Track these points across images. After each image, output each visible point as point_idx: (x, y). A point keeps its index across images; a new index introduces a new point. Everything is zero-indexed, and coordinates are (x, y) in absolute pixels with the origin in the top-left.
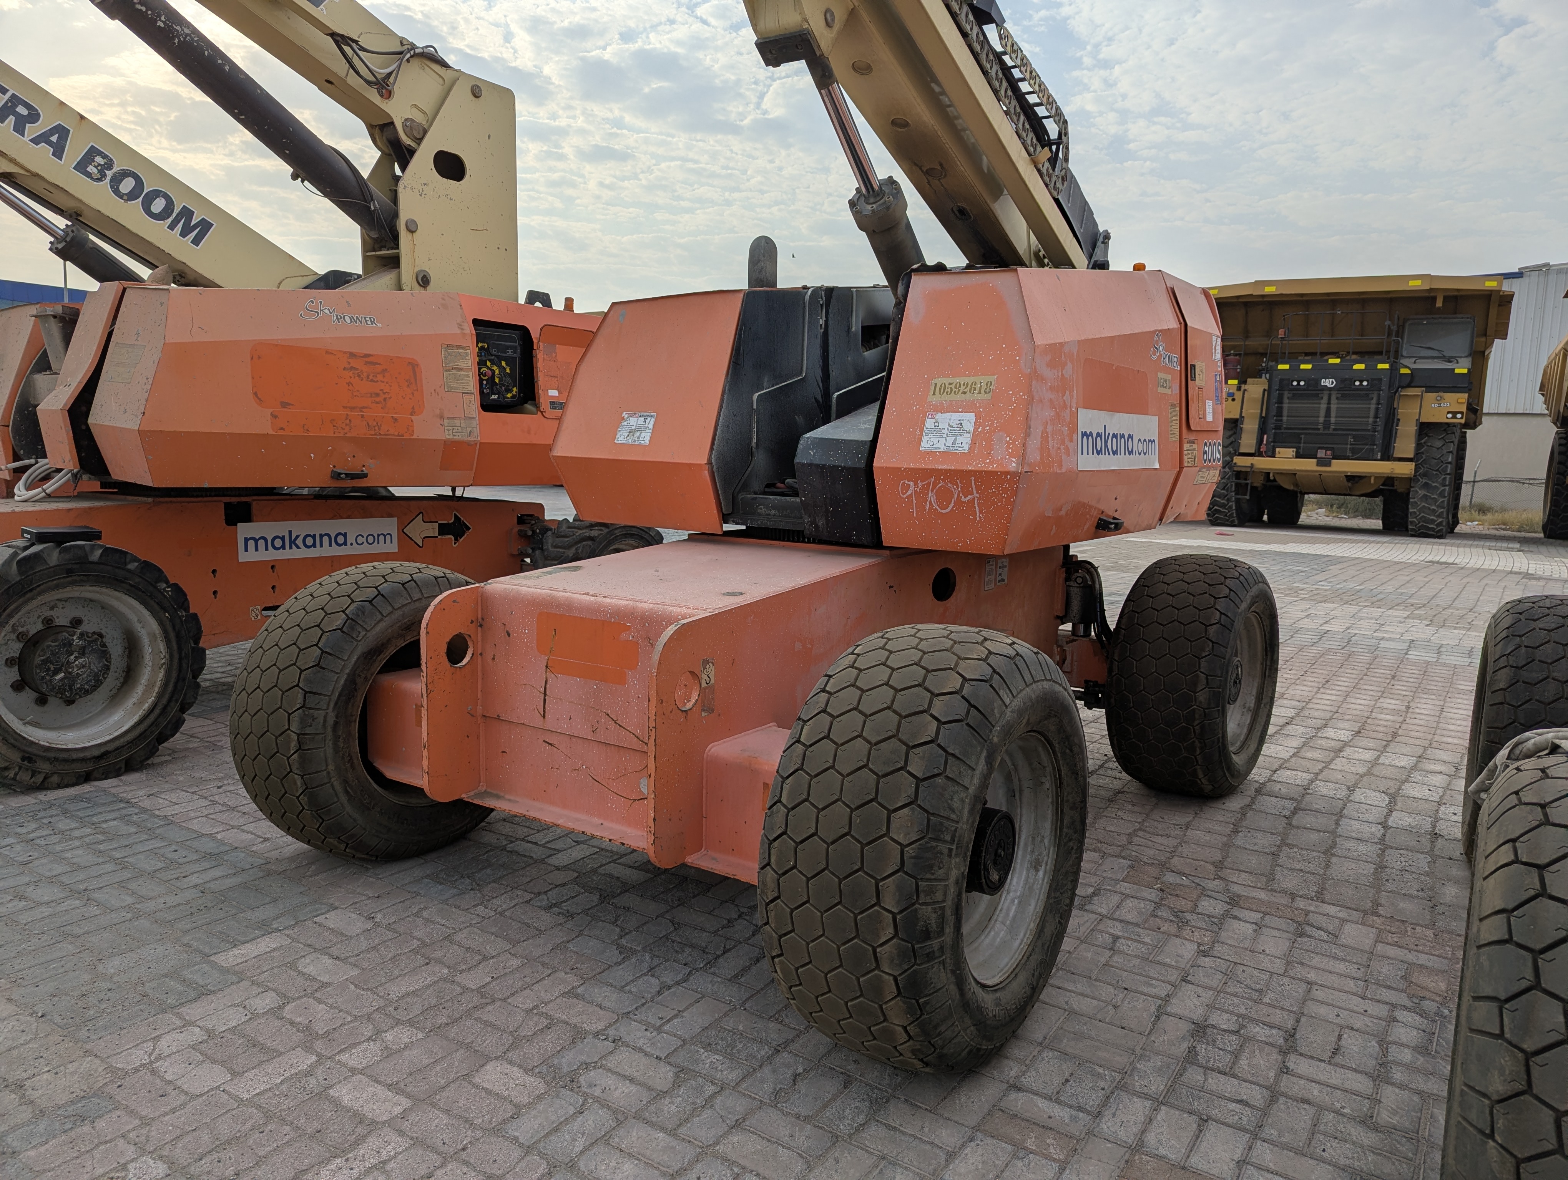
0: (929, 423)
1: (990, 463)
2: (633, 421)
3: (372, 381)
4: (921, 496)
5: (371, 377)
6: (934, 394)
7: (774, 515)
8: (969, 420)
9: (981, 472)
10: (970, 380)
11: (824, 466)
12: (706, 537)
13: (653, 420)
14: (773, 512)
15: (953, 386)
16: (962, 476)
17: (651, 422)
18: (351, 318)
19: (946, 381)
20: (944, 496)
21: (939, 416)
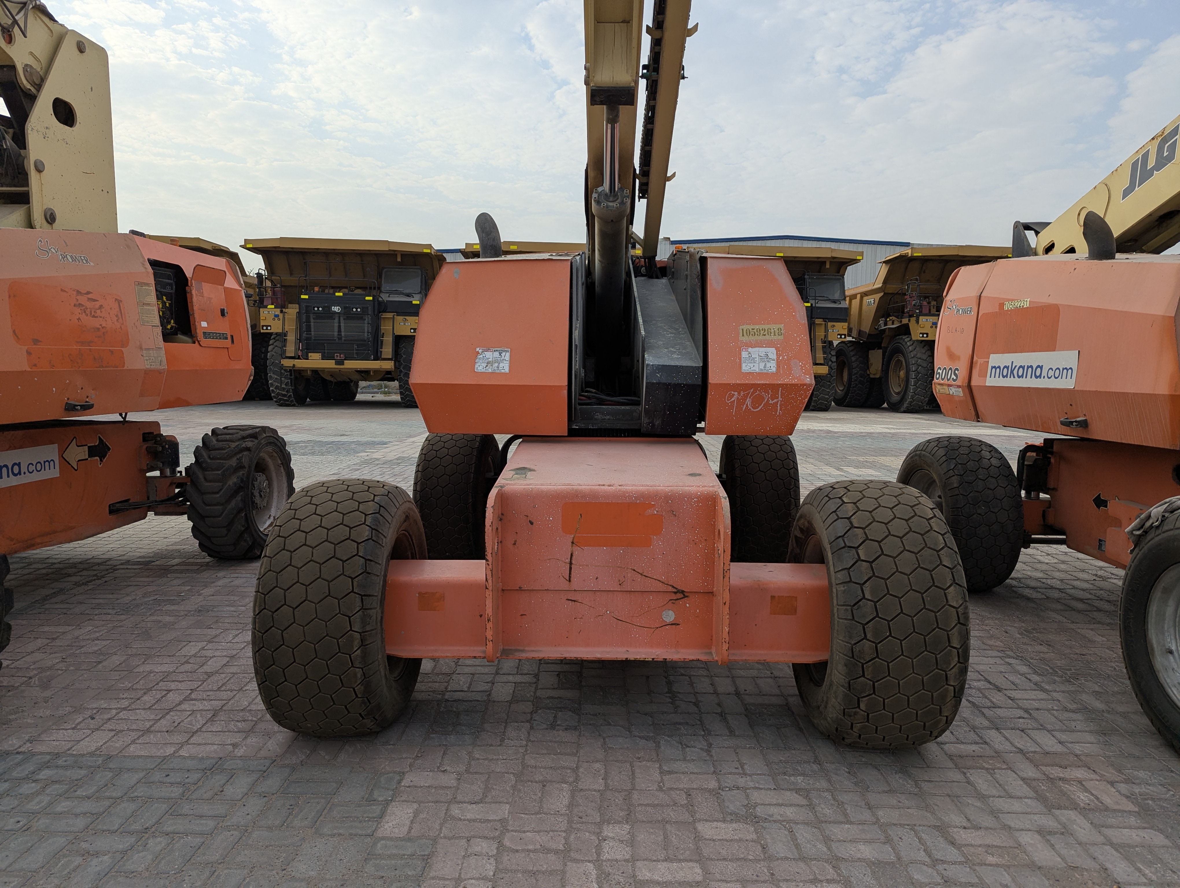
0: (744, 354)
1: (793, 379)
2: (489, 355)
3: (94, 316)
4: (741, 402)
5: (93, 313)
6: (743, 335)
7: (609, 419)
8: (772, 352)
9: (787, 385)
10: (766, 327)
11: (670, 384)
12: (540, 439)
13: (508, 354)
14: (608, 417)
15: (755, 331)
16: (773, 388)
17: (507, 356)
18: (71, 257)
19: (750, 327)
20: (757, 401)
21: (750, 349)
